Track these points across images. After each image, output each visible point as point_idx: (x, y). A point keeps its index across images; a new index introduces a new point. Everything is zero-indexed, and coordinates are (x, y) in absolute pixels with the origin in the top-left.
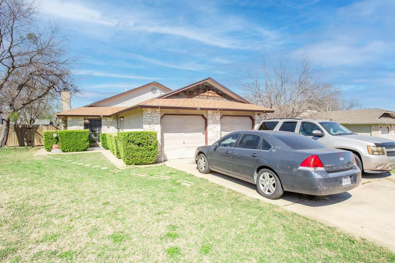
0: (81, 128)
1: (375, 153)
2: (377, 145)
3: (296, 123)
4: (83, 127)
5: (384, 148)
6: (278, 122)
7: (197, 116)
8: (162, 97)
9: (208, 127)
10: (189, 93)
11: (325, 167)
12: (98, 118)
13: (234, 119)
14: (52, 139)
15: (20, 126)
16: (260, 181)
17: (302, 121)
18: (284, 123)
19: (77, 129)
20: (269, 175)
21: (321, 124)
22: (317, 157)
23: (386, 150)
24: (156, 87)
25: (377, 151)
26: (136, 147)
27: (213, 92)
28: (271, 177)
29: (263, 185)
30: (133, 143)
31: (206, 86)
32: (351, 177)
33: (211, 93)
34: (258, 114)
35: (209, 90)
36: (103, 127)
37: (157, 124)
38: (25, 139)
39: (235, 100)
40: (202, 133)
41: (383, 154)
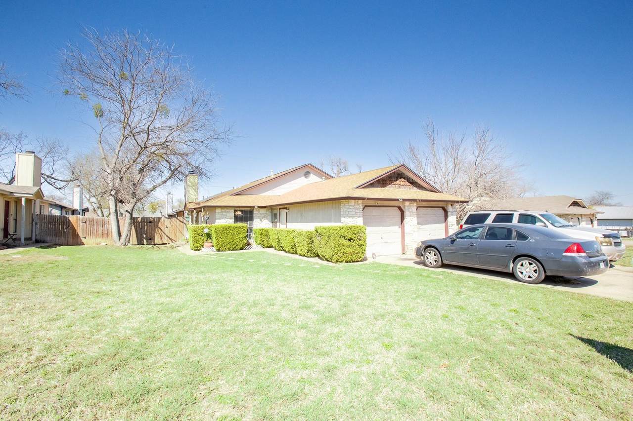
0: (230, 222)
1: (604, 244)
2: (605, 236)
3: (512, 215)
4: (233, 220)
5: (611, 239)
6: (490, 214)
7: (392, 208)
8: (362, 187)
9: (405, 220)
10: (383, 182)
11: (587, 253)
12: (249, 209)
13: (428, 211)
14: (202, 235)
15: (139, 220)
16: (517, 269)
17: (519, 213)
18: (497, 215)
19: (227, 223)
20: (529, 263)
21: (542, 215)
22: (578, 245)
23: (613, 241)
24: (310, 170)
25: (606, 242)
26: (347, 243)
27: (404, 180)
28: (530, 264)
29: (522, 273)
30: (344, 237)
31: (398, 174)
32: (604, 262)
33: (402, 182)
34: (452, 205)
35: (401, 178)
36: (255, 220)
37: (359, 217)
38: (144, 236)
39: (425, 189)
40: (398, 227)
41: (611, 244)
